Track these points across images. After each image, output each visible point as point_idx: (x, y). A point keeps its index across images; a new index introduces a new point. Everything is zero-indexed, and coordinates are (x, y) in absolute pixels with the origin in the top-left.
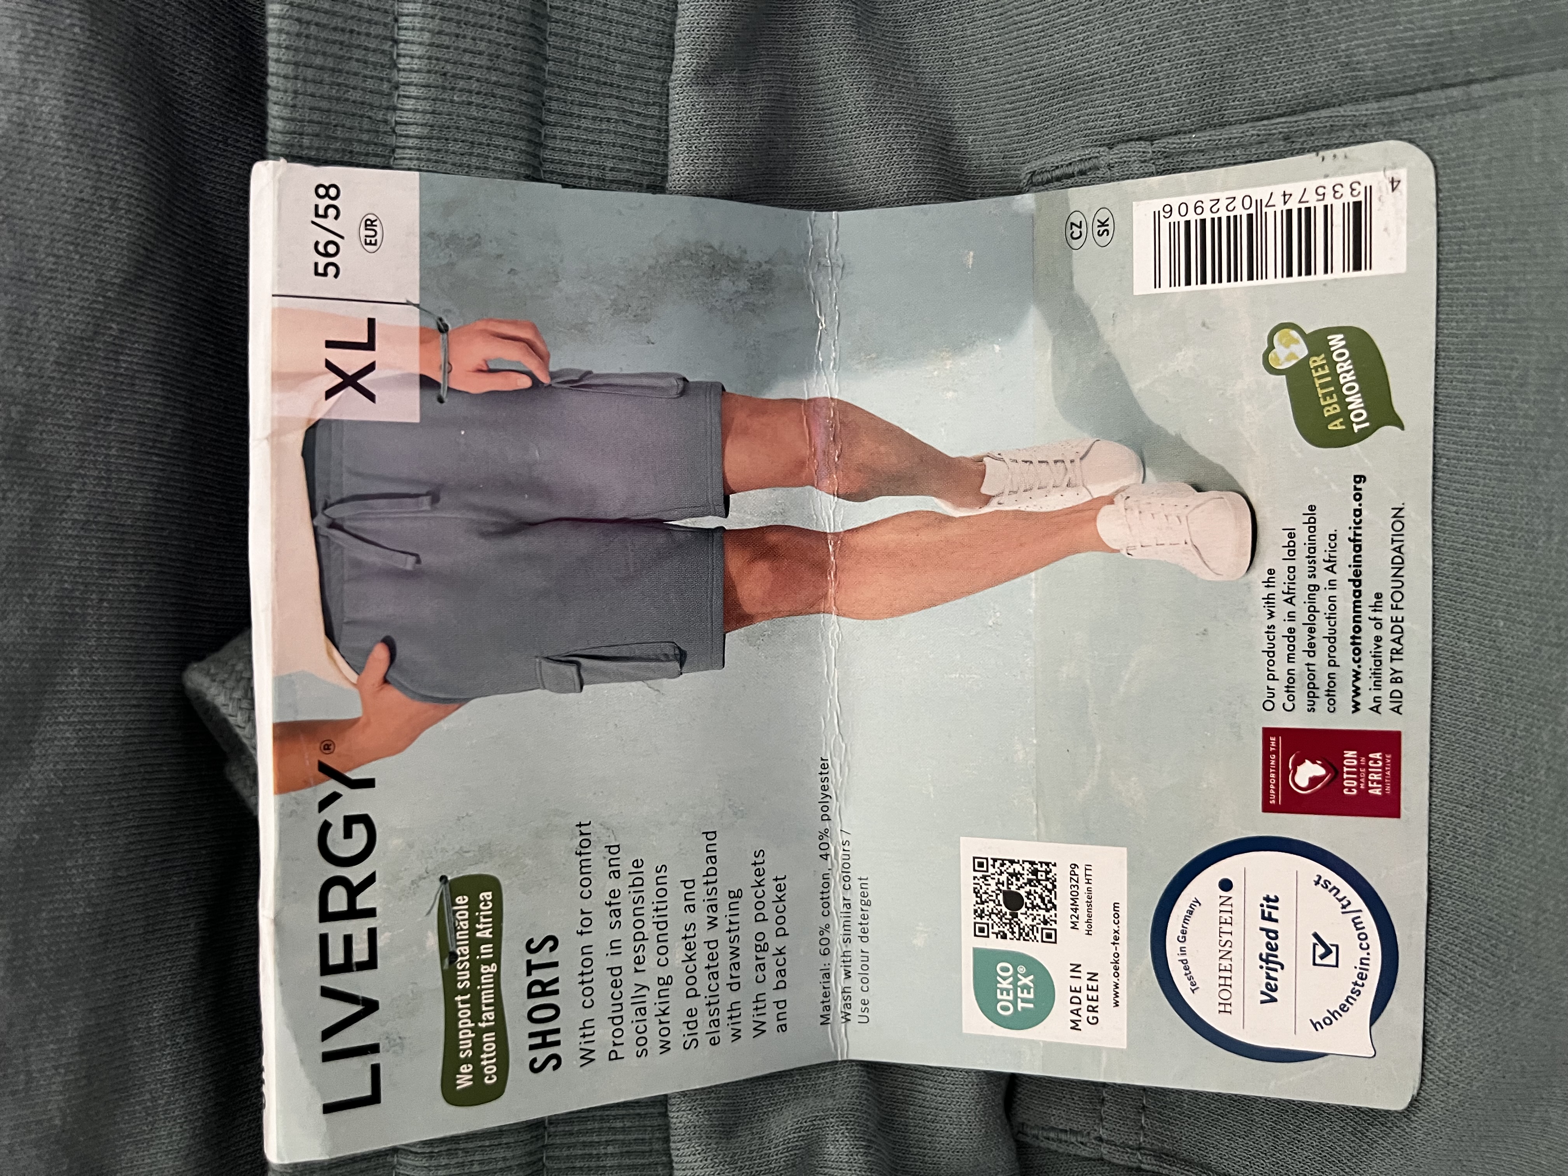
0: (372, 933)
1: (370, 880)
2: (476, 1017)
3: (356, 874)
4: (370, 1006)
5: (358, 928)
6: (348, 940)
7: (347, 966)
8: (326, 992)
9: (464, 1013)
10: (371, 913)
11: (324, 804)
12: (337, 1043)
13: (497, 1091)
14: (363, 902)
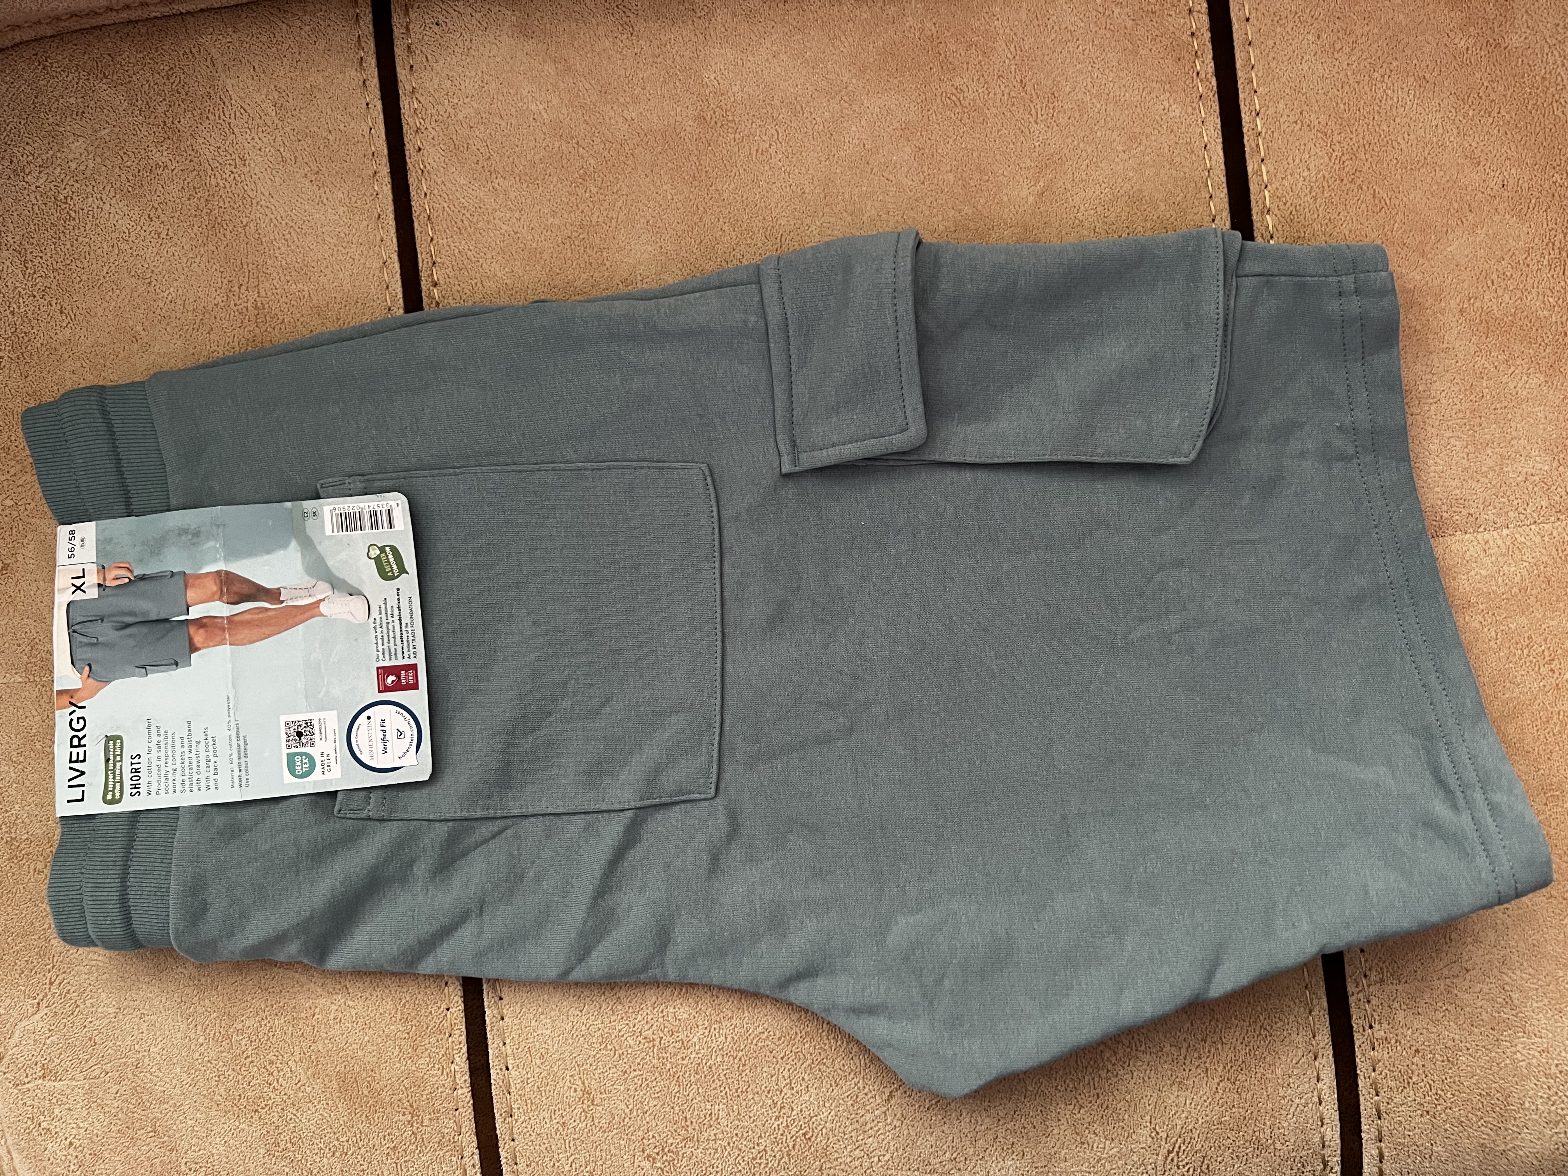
0: (85, 752)
1: (85, 736)
2: (114, 778)
3: (81, 734)
4: (83, 773)
5: (81, 750)
6: (78, 754)
7: (77, 761)
8: (70, 768)
9: (111, 776)
10: (85, 746)
11: (71, 714)
12: (72, 783)
13: (119, 801)
14: (82, 743)
